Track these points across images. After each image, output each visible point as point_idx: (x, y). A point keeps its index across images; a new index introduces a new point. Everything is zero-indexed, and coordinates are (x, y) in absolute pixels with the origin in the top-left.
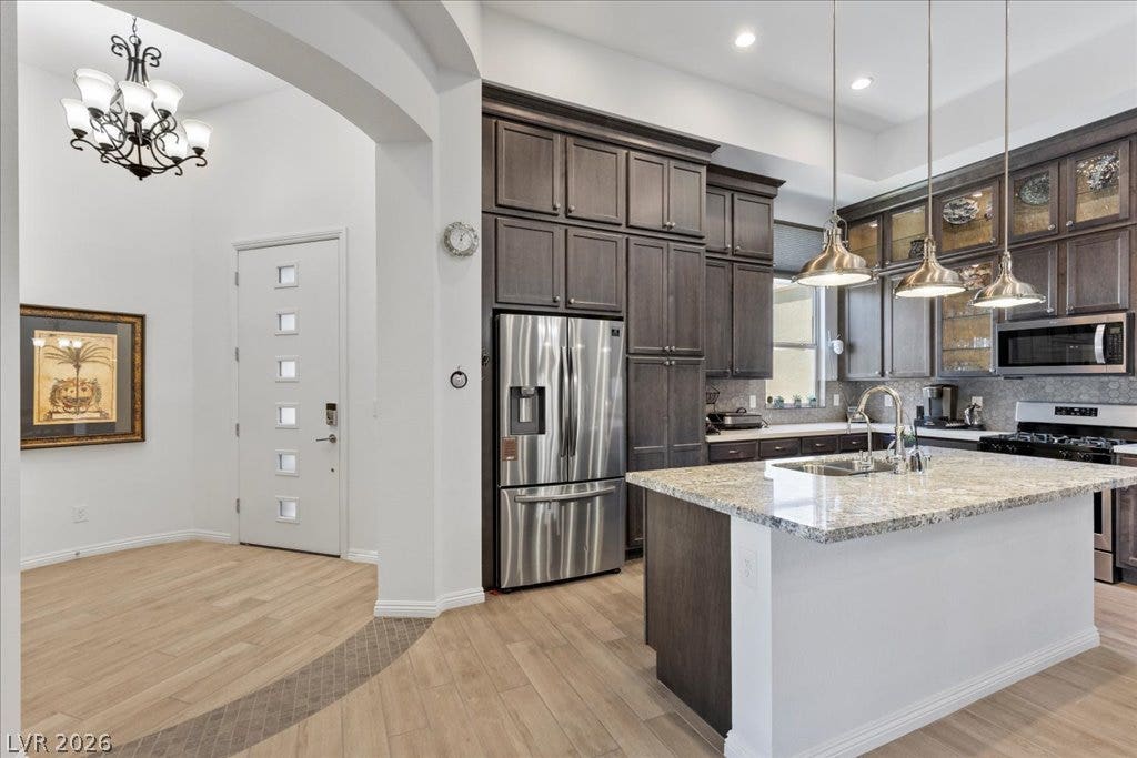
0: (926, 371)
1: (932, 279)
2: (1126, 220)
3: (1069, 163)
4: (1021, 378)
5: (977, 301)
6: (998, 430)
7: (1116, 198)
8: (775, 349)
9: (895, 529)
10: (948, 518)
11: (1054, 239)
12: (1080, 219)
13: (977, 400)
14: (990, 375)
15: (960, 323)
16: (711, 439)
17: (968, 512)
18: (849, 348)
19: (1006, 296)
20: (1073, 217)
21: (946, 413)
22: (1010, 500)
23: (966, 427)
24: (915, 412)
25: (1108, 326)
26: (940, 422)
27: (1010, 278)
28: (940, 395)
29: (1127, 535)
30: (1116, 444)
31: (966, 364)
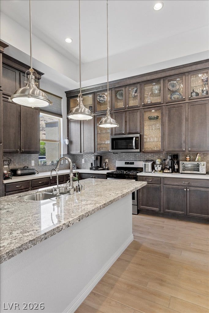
0: (93, 151)
1: (81, 111)
2: (139, 107)
3: (128, 87)
4: (117, 153)
5: (100, 124)
6: (112, 170)
7: (137, 101)
8: (41, 141)
9: (46, 238)
10: (78, 221)
11: (124, 110)
12: (130, 106)
13: (107, 160)
14: (110, 152)
15: (103, 135)
16: (6, 182)
17: (87, 215)
18: (71, 142)
19: (108, 123)
20: (128, 104)
21: (99, 165)
22: (104, 204)
23: (104, 169)
24: (90, 165)
25: (136, 138)
26: (97, 168)
27: (109, 117)
28: (97, 159)
29: (140, 200)
30: (137, 173)
31: (104, 148)
